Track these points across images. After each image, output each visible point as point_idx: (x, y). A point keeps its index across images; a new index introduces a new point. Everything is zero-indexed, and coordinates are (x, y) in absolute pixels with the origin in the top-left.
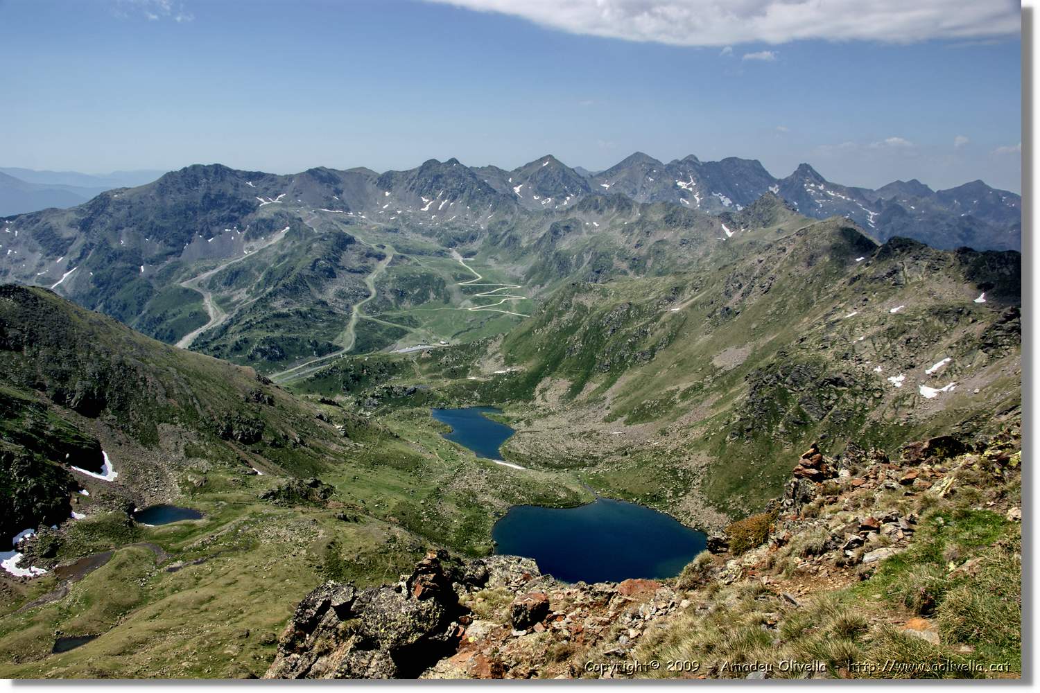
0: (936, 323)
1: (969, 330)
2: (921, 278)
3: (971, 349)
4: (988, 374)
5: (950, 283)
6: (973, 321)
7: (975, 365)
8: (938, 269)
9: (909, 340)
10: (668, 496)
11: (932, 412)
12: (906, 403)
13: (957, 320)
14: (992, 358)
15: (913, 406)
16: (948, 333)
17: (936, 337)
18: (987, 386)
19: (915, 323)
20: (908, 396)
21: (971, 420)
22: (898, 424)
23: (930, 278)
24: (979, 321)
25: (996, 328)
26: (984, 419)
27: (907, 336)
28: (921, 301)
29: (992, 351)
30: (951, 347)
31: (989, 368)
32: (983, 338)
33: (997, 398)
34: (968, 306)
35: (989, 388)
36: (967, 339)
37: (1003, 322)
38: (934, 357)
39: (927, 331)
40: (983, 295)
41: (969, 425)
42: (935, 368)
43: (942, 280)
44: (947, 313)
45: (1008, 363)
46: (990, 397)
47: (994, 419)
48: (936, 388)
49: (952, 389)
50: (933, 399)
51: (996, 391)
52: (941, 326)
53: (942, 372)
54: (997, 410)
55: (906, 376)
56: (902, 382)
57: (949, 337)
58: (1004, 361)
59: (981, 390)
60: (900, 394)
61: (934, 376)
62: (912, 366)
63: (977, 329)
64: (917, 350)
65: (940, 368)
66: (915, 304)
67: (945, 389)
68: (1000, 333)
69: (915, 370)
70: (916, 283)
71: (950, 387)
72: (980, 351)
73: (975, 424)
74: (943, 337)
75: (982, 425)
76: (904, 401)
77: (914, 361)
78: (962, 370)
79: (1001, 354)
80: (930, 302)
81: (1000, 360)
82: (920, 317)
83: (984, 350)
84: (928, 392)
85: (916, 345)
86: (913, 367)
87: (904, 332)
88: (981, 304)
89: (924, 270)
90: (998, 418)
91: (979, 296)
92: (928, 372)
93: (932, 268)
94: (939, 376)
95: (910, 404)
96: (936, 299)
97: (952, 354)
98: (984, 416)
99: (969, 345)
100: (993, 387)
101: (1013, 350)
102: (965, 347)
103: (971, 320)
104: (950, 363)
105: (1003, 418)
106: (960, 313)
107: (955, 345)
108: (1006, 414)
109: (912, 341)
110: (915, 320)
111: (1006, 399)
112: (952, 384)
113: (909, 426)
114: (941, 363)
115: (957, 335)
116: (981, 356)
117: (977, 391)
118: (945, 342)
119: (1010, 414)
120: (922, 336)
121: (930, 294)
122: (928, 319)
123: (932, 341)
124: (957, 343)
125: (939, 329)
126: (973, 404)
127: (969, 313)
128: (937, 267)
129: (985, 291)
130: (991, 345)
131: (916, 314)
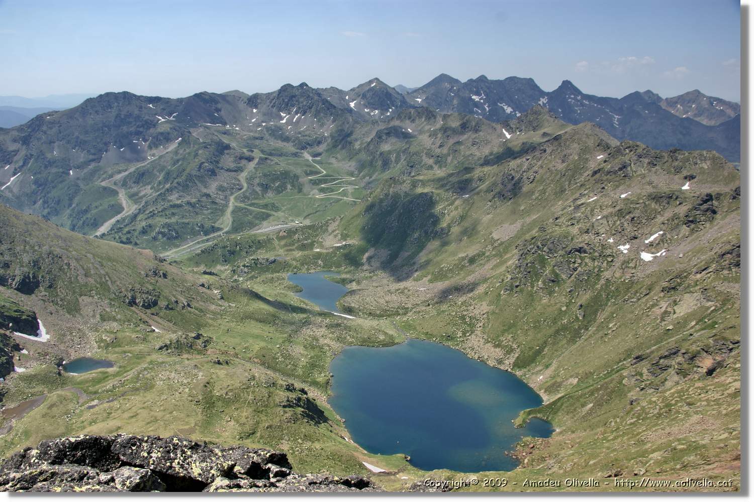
0: (653, 205)
1: (677, 210)
2: (643, 172)
3: (678, 224)
4: (689, 243)
5: (664, 175)
6: (680, 204)
7: (680, 236)
8: (656, 165)
9: (633, 218)
10: (458, 336)
11: (649, 272)
12: (630, 265)
13: (668, 203)
14: (693, 231)
15: (635, 267)
16: (662, 213)
17: (653, 215)
18: (688, 252)
19: (638, 206)
20: (632, 260)
21: (676, 277)
22: (624, 280)
23: (650, 171)
24: (684, 204)
25: (695, 209)
26: (686, 277)
27: (632, 216)
28: (643, 189)
29: (693, 226)
30: (663, 223)
31: (690, 239)
32: (686, 216)
33: (695, 261)
34: (676, 193)
35: (690, 253)
36: (675, 217)
37: (701, 205)
38: (651, 231)
39: (646, 211)
40: (687, 184)
41: (674, 281)
42: (652, 238)
43: (658, 173)
44: (661, 198)
45: (703, 235)
46: (690, 260)
47: (692, 277)
48: (653, 253)
49: (664, 254)
50: (650, 261)
51: (695, 256)
52: (657, 207)
53: (657, 242)
54: (694, 270)
55: (631, 245)
56: (628, 249)
57: (662, 216)
58: (702, 233)
59: (684, 255)
60: (626, 259)
61: (651, 244)
62: (635, 238)
63: (683, 210)
64: (639, 226)
65: (655, 239)
66: (639, 191)
67: (658, 254)
68: (698, 212)
69: (637, 240)
70: (640, 175)
71: (662, 253)
72: (684, 226)
73: (679, 280)
74: (658, 216)
75: (684, 281)
76: (629, 264)
77: (637, 234)
78: (671, 240)
79: (699, 228)
80: (649, 189)
81: (698, 233)
82: (642, 201)
83: (687, 225)
84: (646, 257)
85: (638, 222)
86: (637, 238)
87: (630, 213)
88: (686, 190)
89: (645, 165)
90: (695, 276)
91: (685, 184)
92: (647, 242)
93: (652, 164)
94: (655, 245)
95: (633, 266)
96: (653, 187)
97: (664, 228)
98: (685, 274)
99: (676, 221)
100: (693, 253)
101: (708, 225)
102: (673, 224)
103: (678, 203)
104: (663, 235)
105: (699, 276)
106: (671, 197)
107: (666, 222)
108: (701, 273)
109: (635, 219)
110: (638, 204)
111: (701, 262)
112: (663, 251)
113: (632, 283)
114: (656, 235)
115: (668, 214)
116: (685, 230)
117: (681, 255)
118: (659, 219)
119: (703, 273)
120: (643, 215)
121: (650, 183)
122: (647, 203)
123: (650, 219)
124: (668, 220)
125: (656, 210)
126: (678, 266)
127: (676, 198)
128: (655, 163)
129: (690, 180)
130: (692, 222)
131: (638, 199)
